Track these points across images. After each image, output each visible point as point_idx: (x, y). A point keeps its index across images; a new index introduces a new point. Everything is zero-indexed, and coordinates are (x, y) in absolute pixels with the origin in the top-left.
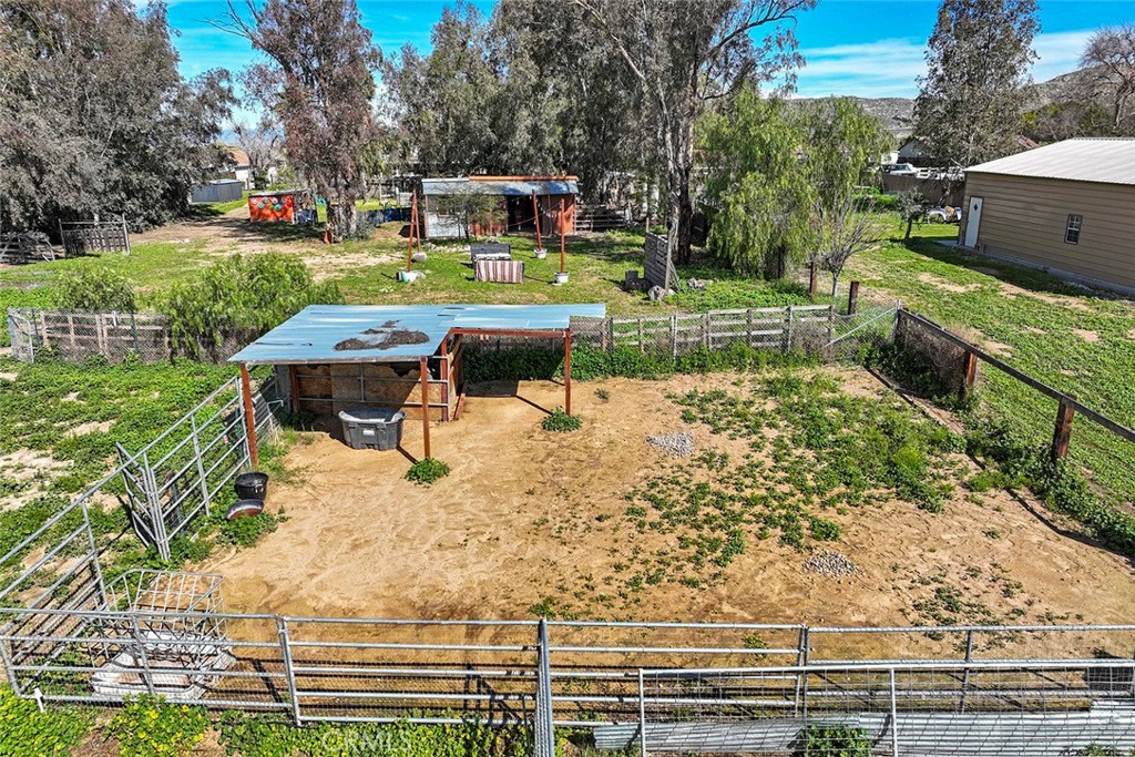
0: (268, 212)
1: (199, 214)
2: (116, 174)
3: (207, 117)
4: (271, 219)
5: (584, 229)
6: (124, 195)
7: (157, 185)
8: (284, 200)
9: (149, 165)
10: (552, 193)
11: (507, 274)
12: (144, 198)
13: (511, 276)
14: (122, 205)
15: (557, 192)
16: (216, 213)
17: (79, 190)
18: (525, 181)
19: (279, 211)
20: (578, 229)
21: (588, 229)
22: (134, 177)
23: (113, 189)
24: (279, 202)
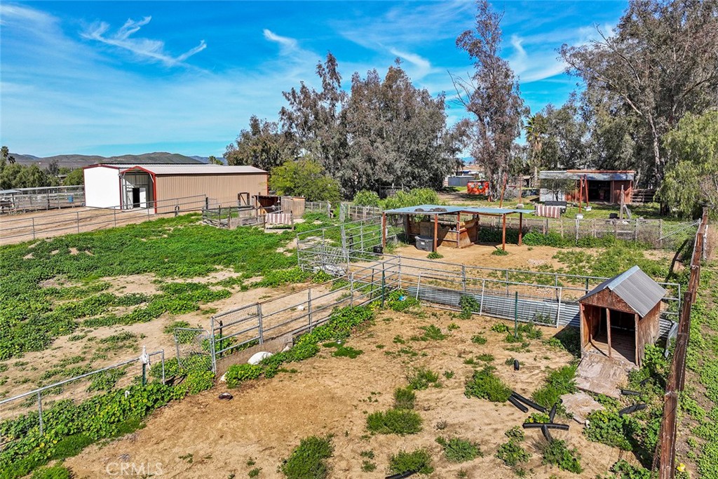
0: (476, 190)
1: (447, 191)
2: (409, 169)
3: (457, 144)
4: (477, 193)
5: (638, 202)
6: (411, 178)
7: (426, 175)
8: (484, 184)
9: (424, 166)
10: (616, 179)
11: (552, 213)
12: (420, 180)
13: (554, 214)
14: (410, 183)
15: (619, 179)
16: (455, 191)
17: (386, 172)
18: (600, 173)
19: (481, 189)
20: (633, 201)
21: (641, 201)
22: (416, 171)
23: (407, 176)
24: (482, 185)
